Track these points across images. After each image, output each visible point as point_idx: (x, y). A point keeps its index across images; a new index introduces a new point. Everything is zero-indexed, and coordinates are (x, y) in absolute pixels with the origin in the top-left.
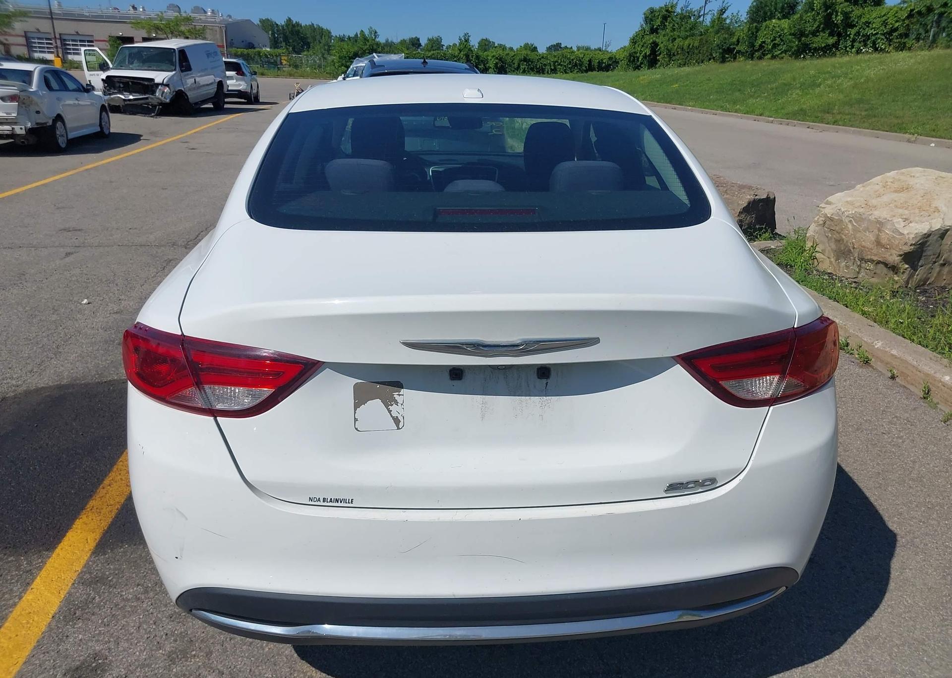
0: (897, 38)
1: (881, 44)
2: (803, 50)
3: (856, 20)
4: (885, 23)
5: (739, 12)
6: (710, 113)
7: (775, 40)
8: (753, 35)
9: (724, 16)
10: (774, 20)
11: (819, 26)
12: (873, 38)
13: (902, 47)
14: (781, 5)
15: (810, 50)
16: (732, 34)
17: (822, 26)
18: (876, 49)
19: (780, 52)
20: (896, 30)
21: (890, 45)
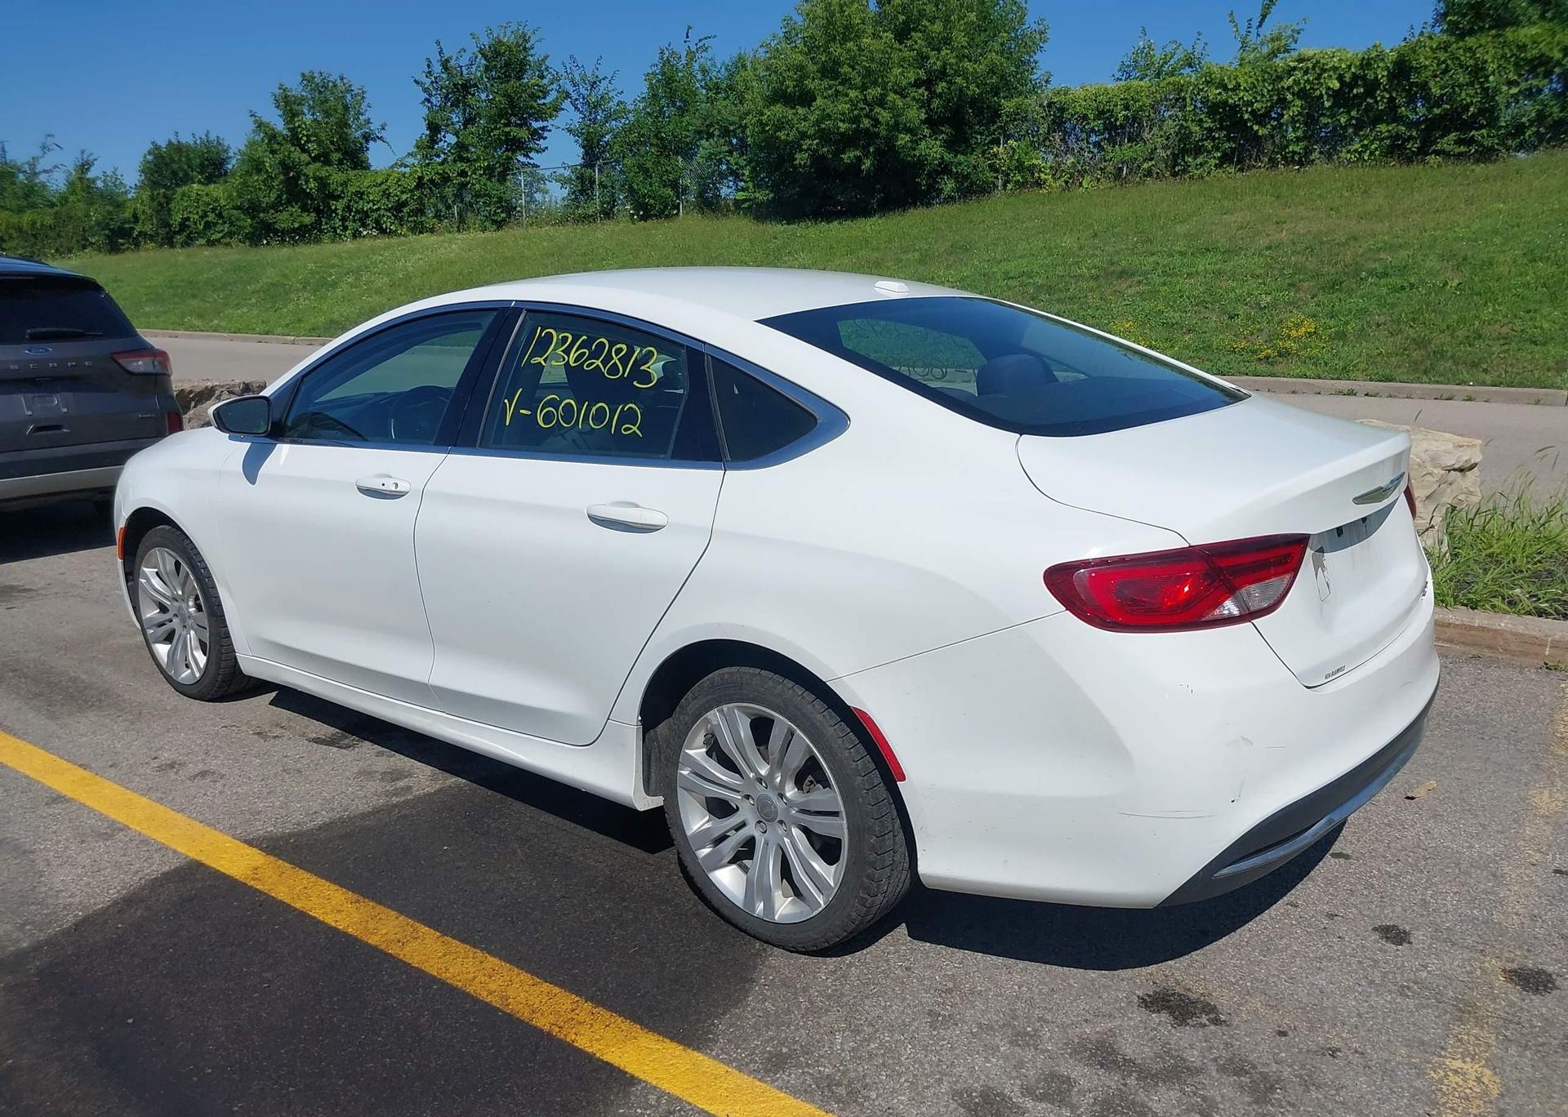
0: (409, 216)
1: (389, 224)
2: (263, 233)
3: (340, 189)
4: (386, 194)
5: (116, 169)
6: (164, 335)
7: (206, 216)
8: (163, 208)
9: (90, 175)
10: (195, 185)
11: (279, 196)
12: (375, 215)
13: (419, 229)
14: (198, 160)
15: (276, 232)
16: (119, 206)
17: (285, 196)
18: (383, 231)
19: (221, 235)
20: (405, 204)
21: (402, 225)
